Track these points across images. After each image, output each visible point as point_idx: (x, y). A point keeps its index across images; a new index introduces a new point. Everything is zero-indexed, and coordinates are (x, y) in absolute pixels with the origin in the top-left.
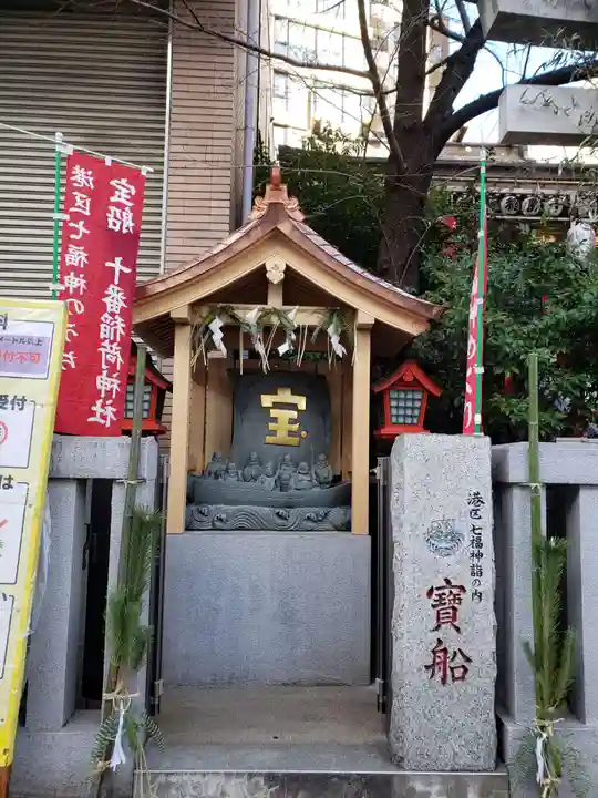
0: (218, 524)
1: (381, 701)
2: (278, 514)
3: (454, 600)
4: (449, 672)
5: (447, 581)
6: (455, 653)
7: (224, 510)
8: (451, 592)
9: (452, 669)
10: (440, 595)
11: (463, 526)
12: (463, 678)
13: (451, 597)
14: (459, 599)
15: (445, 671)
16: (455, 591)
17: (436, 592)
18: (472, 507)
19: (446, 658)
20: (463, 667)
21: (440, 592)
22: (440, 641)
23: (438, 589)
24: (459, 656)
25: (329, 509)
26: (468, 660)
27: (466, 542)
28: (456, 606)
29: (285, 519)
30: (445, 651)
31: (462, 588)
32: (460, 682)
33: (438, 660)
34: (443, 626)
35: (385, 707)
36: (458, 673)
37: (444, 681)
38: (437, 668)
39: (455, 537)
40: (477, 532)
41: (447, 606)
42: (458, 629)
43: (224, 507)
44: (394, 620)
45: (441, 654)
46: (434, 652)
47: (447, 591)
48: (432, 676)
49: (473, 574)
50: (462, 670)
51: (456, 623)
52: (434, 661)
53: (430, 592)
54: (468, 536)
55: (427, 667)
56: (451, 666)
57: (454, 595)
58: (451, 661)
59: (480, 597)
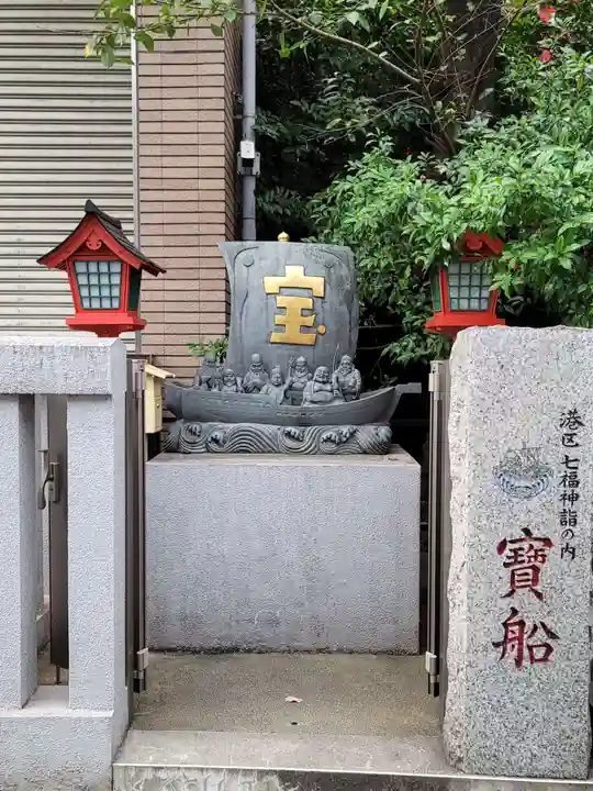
0: (213, 446)
1: (432, 681)
2: (288, 435)
3: (535, 557)
4: (526, 652)
5: (527, 531)
6: (535, 628)
7: (221, 430)
8: (531, 547)
9: (530, 648)
10: (515, 551)
11: (553, 458)
12: (545, 659)
13: (532, 553)
14: (544, 556)
15: (520, 651)
16: (537, 545)
17: (509, 546)
18: (565, 430)
19: (522, 632)
20: (546, 645)
21: (516, 546)
22: (515, 612)
23: (512, 542)
24: (541, 631)
25: (355, 427)
26: (552, 636)
27: (555, 480)
28: (537, 564)
29: (298, 439)
30: (522, 624)
31: (547, 542)
32: (541, 665)
33: (510, 635)
34: (519, 591)
35: (438, 690)
36: (539, 653)
37: (518, 662)
38: (509, 646)
39: (539, 472)
40: (571, 465)
41: (526, 565)
42: (539, 596)
43: (221, 425)
44: (450, 582)
45: (516, 628)
46: (505, 625)
47: (526, 545)
48: (503, 655)
49: (563, 523)
50: (543, 650)
51: (538, 588)
52: (506, 636)
53: (502, 547)
54: (559, 472)
55: (497, 645)
56: (530, 643)
57: (536, 551)
58: (530, 637)
59: (573, 553)
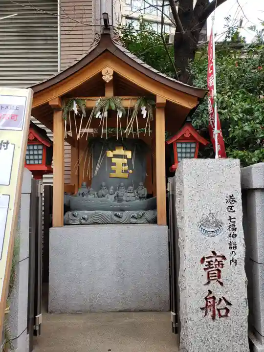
0: (83, 221)
1: (174, 326)
2: (116, 215)
3: (219, 265)
4: (217, 312)
5: (214, 252)
6: (220, 300)
8: (216, 260)
9: (219, 310)
10: (209, 262)
11: (224, 218)
12: (226, 316)
13: (217, 263)
14: (222, 264)
15: (214, 312)
16: (219, 259)
17: (206, 260)
18: (229, 204)
19: (214, 302)
20: (226, 308)
21: (209, 260)
22: (210, 292)
23: (207, 258)
24: (223, 301)
25: (144, 211)
26: (229, 304)
27: (225, 227)
28: (220, 269)
29: (120, 217)
30: (214, 298)
31: (224, 257)
32: (224, 318)
33: (209, 304)
34: (212, 282)
35: (177, 330)
36: (223, 312)
37: (213, 318)
38: (208, 309)
40: (232, 220)
41: (213, 269)
42: (221, 284)
43: (86, 212)
44: (179, 278)
45: (211, 300)
46: (206, 299)
47: (214, 259)
48: (206, 315)
49: (230, 248)
50: (225, 311)
51: (221, 280)
52: (207, 305)
53: (203, 260)
54: (227, 223)
55: (202, 309)
56: (218, 308)
57: (218, 262)
58: (218, 305)
59: (236, 262)
